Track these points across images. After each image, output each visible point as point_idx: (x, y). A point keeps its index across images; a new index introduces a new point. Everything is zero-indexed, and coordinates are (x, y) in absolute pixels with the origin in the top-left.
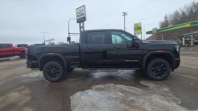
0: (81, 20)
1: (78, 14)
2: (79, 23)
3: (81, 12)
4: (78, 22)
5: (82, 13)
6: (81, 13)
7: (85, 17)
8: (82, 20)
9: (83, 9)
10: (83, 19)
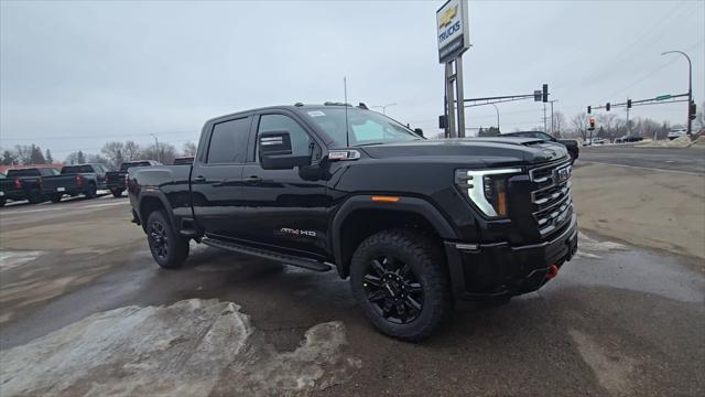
0: (451, 49)
1: (444, 30)
2: (443, 65)
3: (452, 17)
4: (441, 60)
5: (454, 21)
6: (450, 22)
7: (462, 35)
8: (453, 52)
9: (456, 7)
10: (458, 44)
